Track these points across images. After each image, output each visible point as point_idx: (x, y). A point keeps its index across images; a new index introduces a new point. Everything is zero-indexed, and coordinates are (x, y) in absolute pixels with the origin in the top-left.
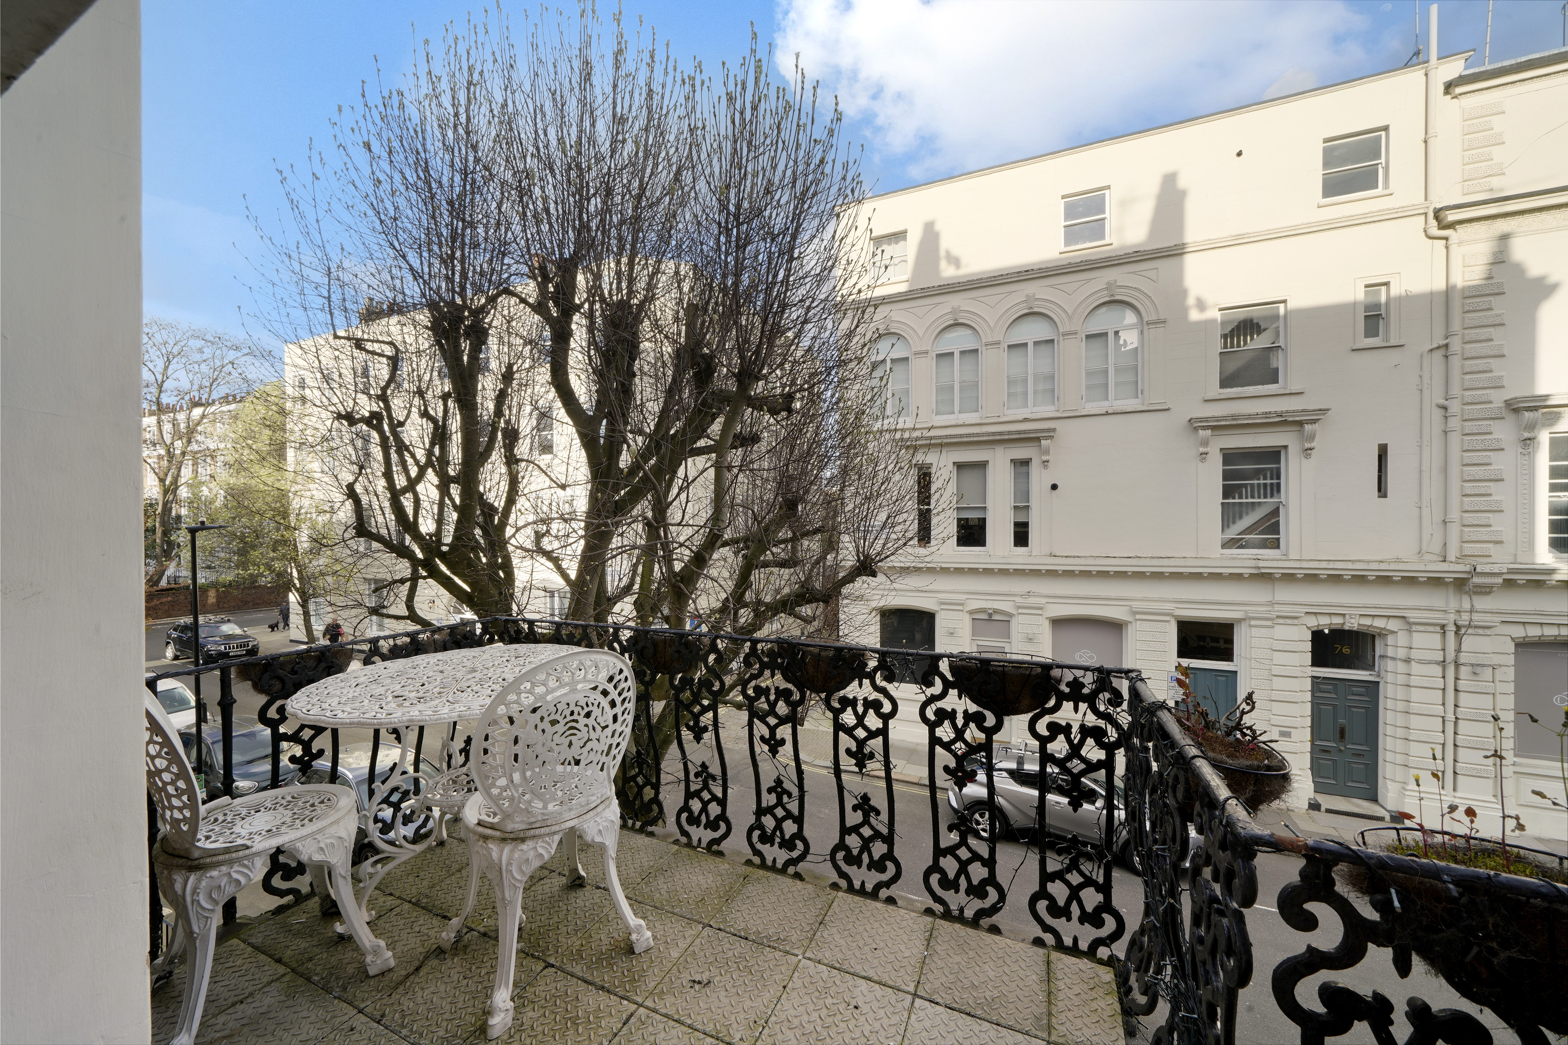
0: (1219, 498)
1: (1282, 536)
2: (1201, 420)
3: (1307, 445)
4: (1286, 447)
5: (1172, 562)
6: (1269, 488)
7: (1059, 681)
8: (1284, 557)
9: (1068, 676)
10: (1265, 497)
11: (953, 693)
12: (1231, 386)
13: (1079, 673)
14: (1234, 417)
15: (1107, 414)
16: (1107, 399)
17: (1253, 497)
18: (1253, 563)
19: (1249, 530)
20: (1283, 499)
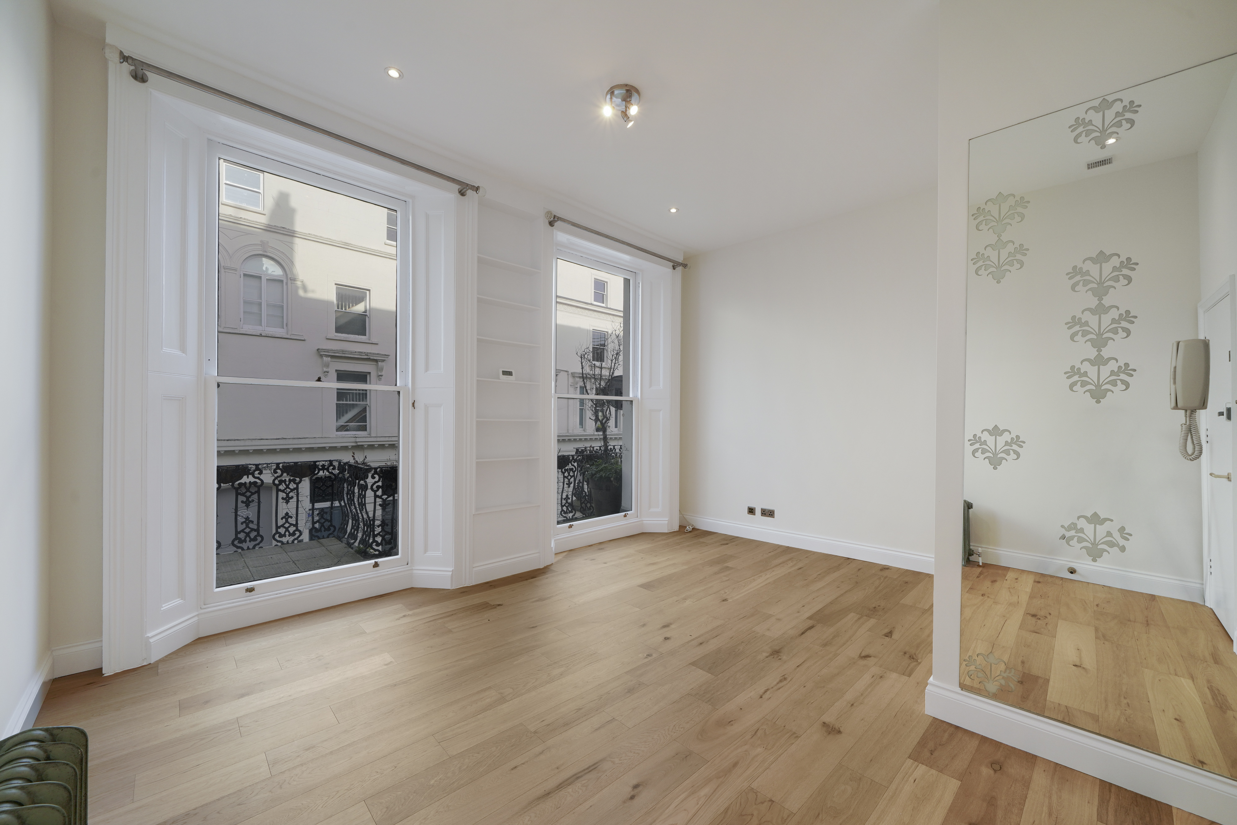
0: (335, 401)
1: (368, 424)
2: (325, 351)
3: (380, 374)
4: (370, 373)
5: (307, 441)
6: (361, 395)
7: (319, 465)
8: (368, 436)
9: (321, 463)
10: (359, 401)
11: (285, 474)
12: (342, 333)
13: (324, 463)
14: (343, 351)
15: (261, 335)
16: (261, 325)
17: (353, 401)
18: (353, 440)
19: (350, 421)
20: (368, 403)
